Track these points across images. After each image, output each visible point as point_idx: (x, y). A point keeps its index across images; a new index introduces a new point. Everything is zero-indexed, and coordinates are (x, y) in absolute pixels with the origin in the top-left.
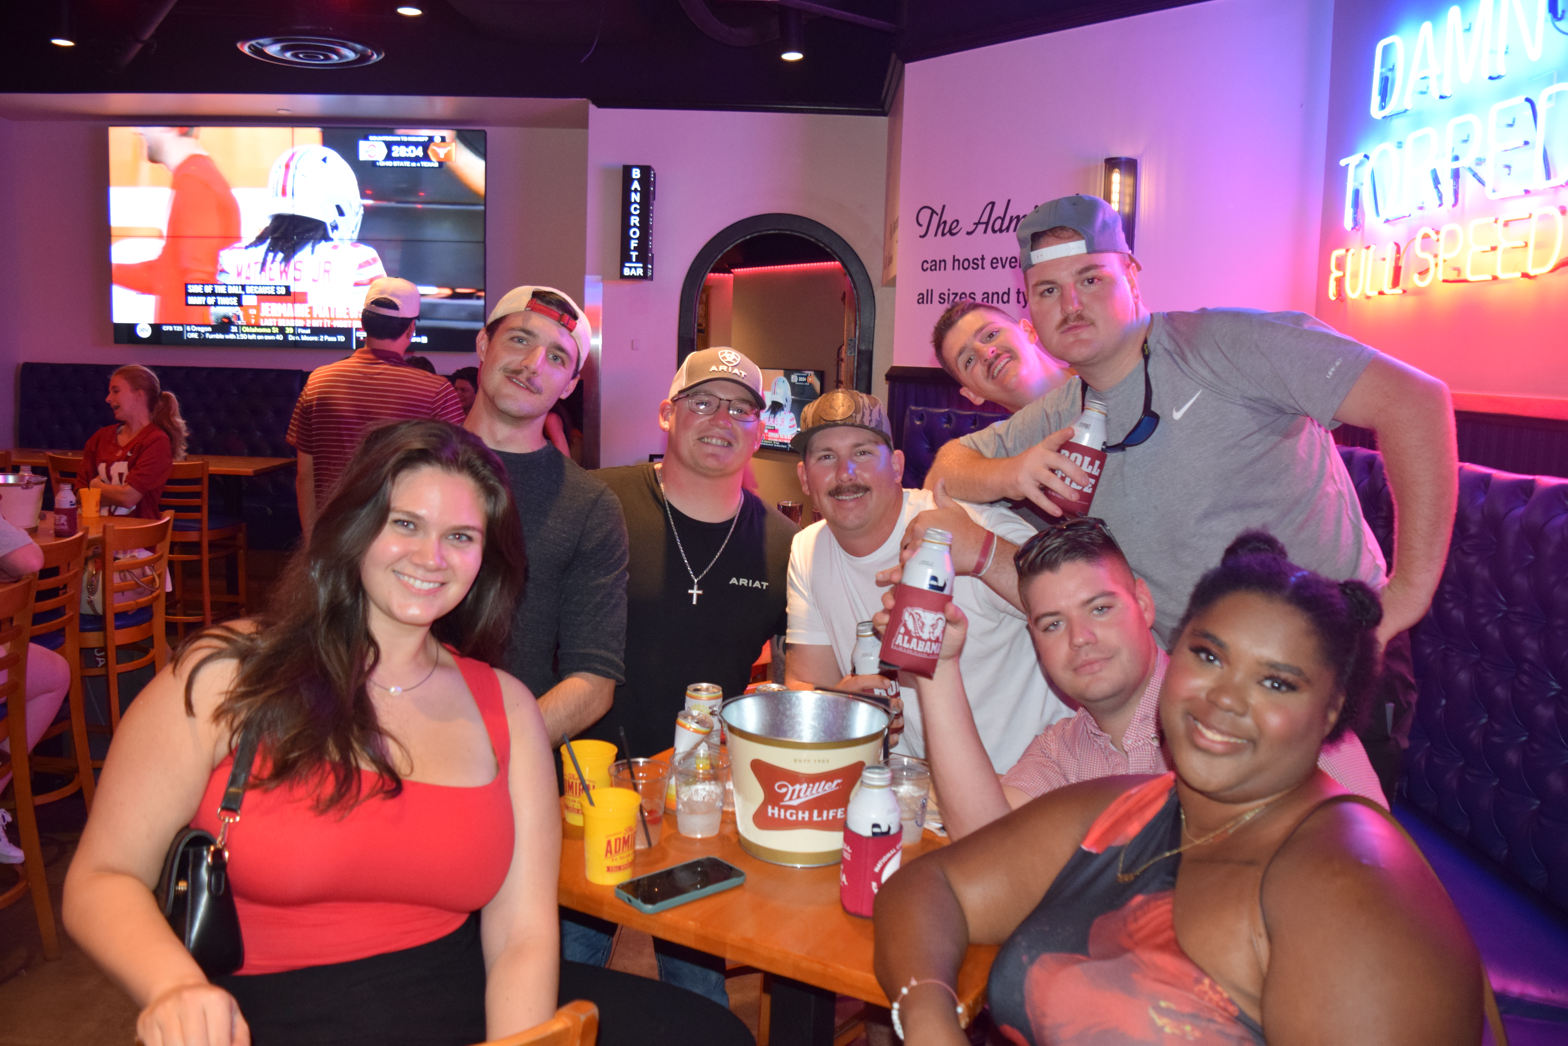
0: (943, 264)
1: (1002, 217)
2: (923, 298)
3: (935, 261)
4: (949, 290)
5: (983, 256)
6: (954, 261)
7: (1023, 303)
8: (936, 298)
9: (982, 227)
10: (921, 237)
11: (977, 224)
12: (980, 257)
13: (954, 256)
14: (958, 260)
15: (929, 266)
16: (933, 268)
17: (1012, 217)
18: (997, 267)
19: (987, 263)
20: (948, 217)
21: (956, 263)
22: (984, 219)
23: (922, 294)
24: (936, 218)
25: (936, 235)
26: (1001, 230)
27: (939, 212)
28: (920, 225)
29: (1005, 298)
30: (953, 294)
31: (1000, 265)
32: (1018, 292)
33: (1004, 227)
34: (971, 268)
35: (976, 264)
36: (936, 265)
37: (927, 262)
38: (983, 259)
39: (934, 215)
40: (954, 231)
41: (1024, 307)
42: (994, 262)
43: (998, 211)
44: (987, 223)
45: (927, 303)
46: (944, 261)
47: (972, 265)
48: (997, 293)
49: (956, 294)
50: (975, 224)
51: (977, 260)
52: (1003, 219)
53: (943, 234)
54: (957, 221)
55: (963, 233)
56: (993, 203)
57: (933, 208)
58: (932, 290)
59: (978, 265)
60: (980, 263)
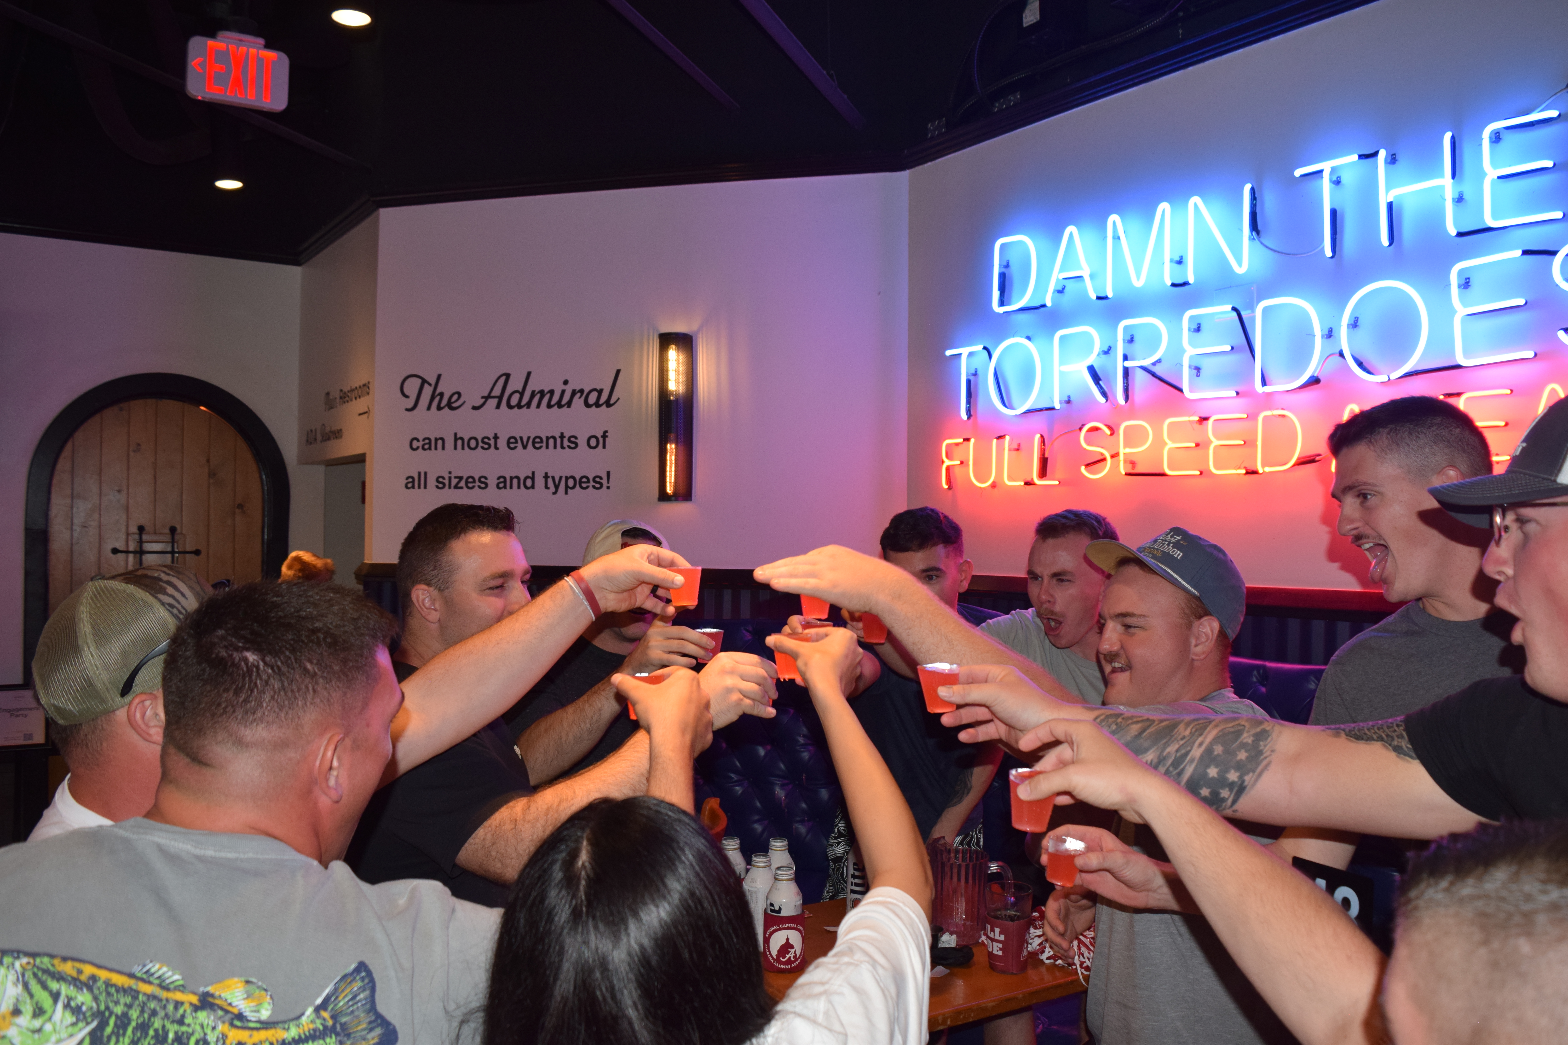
0: (440, 443)
1: (520, 389)
2: (413, 482)
3: (429, 439)
4: (450, 473)
5: (496, 434)
6: (456, 439)
7: (553, 489)
8: (432, 482)
9: (493, 402)
10: (407, 410)
11: (487, 398)
12: (491, 436)
13: (456, 434)
14: (462, 439)
15: (420, 444)
16: (426, 447)
17: (533, 392)
18: (515, 447)
19: (502, 443)
20: (447, 388)
21: (459, 442)
22: (497, 392)
23: (413, 478)
24: (428, 391)
25: (429, 408)
26: (519, 406)
27: (433, 382)
28: (407, 397)
29: (529, 483)
30: (456, 477)
31: (519, 445)
32: (546, 477)
33: (524, 402)
34: (479, 448)
35: (488, 443)
36: (429, 444)
37: (418, 440)
38: (496, 437)
39: (426, 385)
40: (454, 405)
41: (555, 493)
42: (512, 443)
43: (515, 384)
44: (500, 398)
45: (419, 487)
46: (442, 439)
47: (481, 444)
48: (518, 478)
49: (461, 478)
50: (483, 397)
51: (489, 439)
52: (522, 394)
53: (439, 408)
54: (459, 394)
55: (467, 407)
56: (508, 376)
57: (422, 376)
58: (426, 473)
59: (489, 445)
60: (492, 442)
